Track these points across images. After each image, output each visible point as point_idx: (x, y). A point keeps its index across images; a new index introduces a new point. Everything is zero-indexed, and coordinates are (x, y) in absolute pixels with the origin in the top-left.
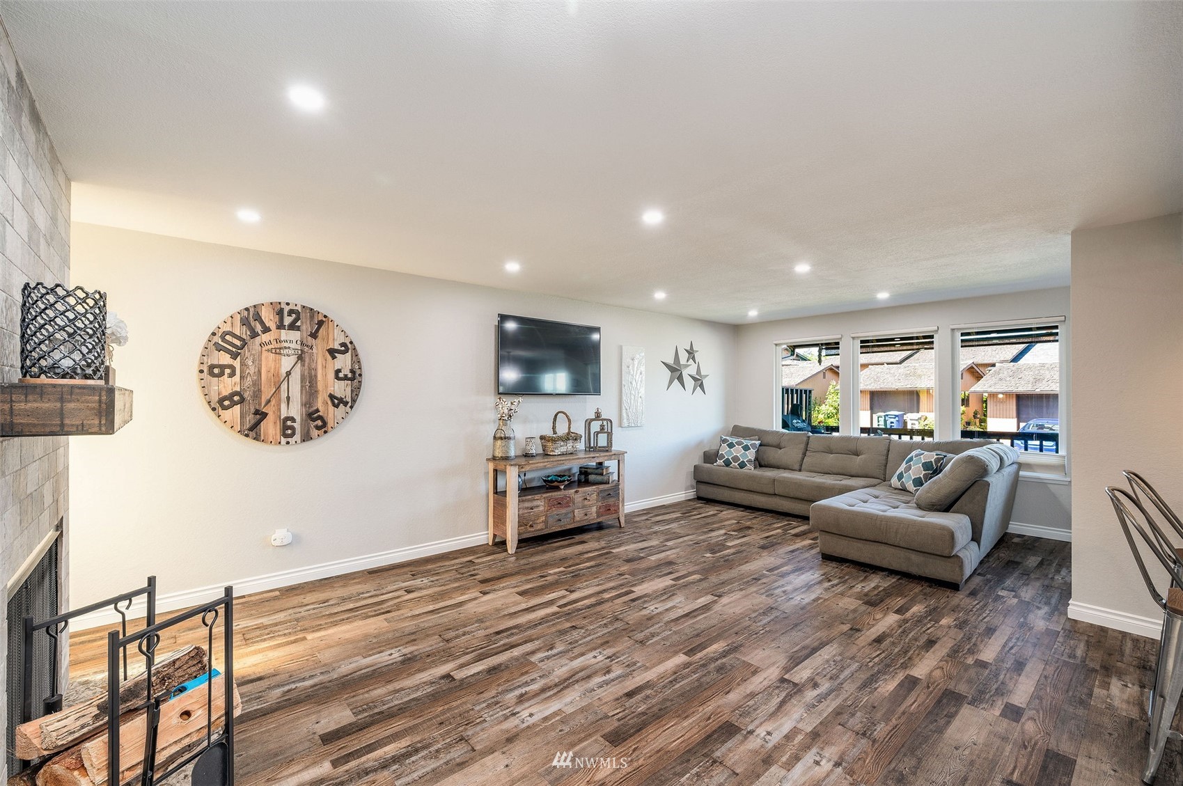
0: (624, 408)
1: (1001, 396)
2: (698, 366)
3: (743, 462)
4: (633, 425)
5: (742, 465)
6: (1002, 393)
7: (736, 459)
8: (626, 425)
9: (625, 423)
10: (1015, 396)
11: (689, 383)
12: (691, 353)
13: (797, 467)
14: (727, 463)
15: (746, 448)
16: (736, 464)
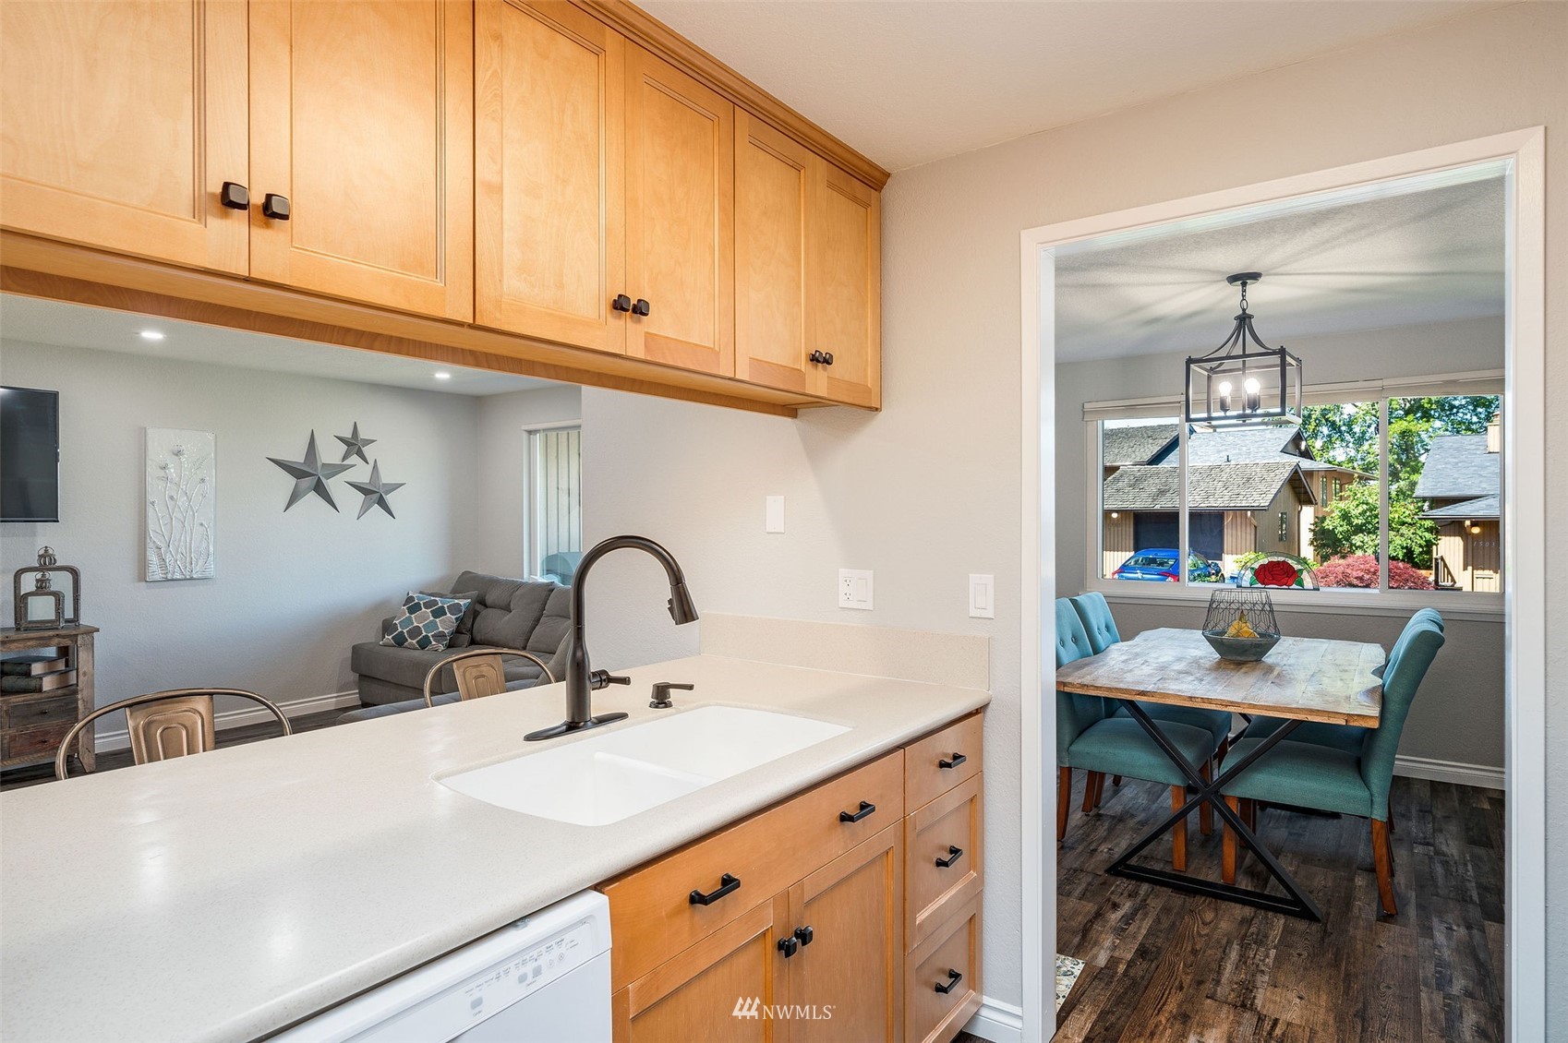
0: (151, 545)
1: (1115, 515)
2: (375, 467)
3: (427, 637)
4: (178, 576)
5: (424, 644)
6: (1117, 511)
7: (415, 632)
8: (158, 575)
9: (155, 572)
10: (1132, 514)
11: (350, 500)
12: (354, 445)
13: (519, 643)
14: (400, 641)
15: (439, 613)
16: (414, 641)
